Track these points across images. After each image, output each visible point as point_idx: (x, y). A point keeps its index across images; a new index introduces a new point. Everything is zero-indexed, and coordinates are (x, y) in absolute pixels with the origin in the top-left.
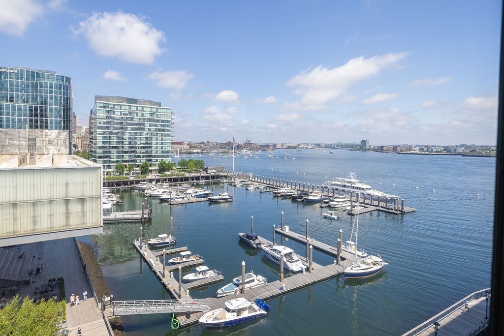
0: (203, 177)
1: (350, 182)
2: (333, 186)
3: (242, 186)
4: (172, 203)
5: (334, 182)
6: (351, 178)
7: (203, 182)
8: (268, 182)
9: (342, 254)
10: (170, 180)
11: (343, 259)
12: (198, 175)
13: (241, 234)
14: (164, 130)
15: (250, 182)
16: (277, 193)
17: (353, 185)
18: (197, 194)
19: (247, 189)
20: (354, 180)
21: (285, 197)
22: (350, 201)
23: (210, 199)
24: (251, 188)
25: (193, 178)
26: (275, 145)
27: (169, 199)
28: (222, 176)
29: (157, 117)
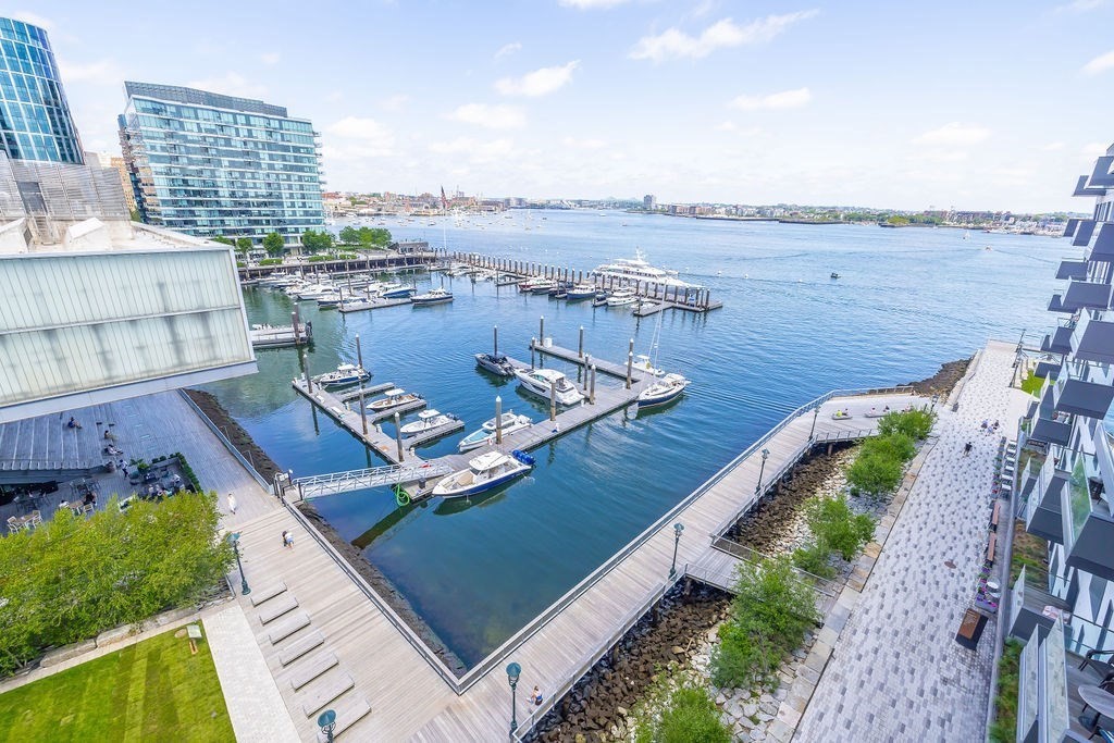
0: (391, 261)
1: (635, 266)
2: (610, 273)
3: (463, 275)
4: (345, 309)
5: (611, 267)
6: (636, 259)
7: (393, 269)
8: (507, 268)
9: (634, 375)
10: (330, 267)
11: (634, 381)
12: (383, 257)
13: (479, 356)
14: (301, 169)
15: (476, 269)
16: (524, 286)
17: (641, 271)
18: (389, 292)
20: (640, 262)
21: (537, 292)
22: (636, 294)
23: (413, 301)
25: (373, 263)
26: (508, 201)
27: (336, 302)
28: (426, 259)
29: (283, 140)
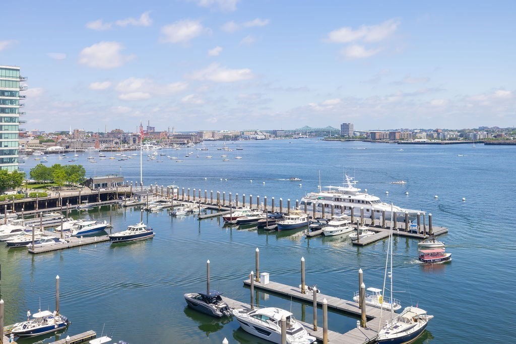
0: (84, 198)
1: (346, 193)
2: (320, 201)
3: (161, 210)
4: (36, 251)
5: (321, 194)
6: (347, 186)
7: (85, 206)
8: (209, 200)
9: (369, 311)
10: (18, 207)
11: (369, 319)
12: (75, 193)
13: (189, 296)
15: (175, 202)
16: (229, 219)
17: (352, 197)
18: (83, 230)
19: (174, 215)
20: (351, 189)
21: (244, 224)
22: (352, 223)
23: (112, 238)
24: (181, 212)
25: (65, 201)
26: (200, 134)
27: (27, 243)
